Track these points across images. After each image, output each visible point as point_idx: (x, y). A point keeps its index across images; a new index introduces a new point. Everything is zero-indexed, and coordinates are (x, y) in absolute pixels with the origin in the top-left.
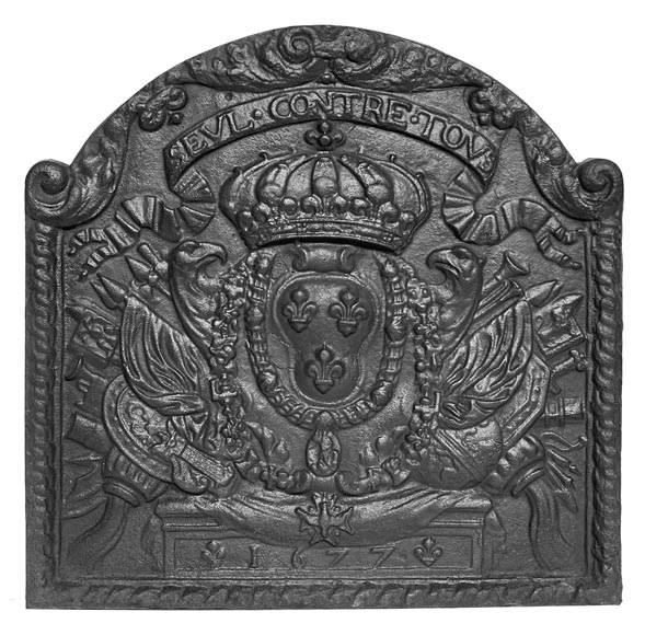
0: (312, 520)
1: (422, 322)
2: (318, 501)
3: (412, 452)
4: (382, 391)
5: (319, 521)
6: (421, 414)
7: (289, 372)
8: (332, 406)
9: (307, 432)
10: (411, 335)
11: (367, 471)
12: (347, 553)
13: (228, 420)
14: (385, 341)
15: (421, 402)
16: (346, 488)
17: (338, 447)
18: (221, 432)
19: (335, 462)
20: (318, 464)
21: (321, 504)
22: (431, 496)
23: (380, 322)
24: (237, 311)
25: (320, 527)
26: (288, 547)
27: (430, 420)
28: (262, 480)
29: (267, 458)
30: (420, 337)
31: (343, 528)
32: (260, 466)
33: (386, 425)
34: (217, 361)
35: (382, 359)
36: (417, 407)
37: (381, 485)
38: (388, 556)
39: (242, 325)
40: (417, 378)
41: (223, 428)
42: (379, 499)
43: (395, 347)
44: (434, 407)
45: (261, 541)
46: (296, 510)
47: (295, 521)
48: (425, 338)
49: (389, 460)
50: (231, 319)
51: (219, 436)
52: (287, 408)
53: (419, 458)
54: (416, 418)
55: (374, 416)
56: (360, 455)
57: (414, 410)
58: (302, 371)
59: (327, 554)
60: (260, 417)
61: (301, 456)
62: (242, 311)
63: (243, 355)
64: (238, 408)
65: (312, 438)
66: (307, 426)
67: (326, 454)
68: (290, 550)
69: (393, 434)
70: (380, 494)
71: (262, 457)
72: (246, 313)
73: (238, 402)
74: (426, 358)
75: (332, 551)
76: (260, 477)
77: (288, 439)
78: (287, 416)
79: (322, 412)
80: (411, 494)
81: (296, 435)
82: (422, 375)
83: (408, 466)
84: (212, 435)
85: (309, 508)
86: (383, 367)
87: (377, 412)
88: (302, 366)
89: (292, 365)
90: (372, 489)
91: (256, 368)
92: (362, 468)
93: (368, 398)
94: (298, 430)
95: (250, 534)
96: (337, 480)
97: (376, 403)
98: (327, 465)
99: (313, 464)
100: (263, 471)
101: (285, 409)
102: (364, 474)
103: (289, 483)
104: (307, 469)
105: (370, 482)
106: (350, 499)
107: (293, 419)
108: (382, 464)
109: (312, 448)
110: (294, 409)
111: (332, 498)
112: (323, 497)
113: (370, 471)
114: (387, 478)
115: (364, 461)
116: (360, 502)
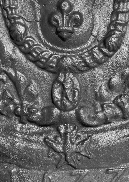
0: (59, 148)
2: (62, 131)
4: (114, 40)
5: (64, 148)
7: (36, 24)
8: (73, 52)
9: (52, 75)
11: (102, 107)
12: (87, 173)
16: (86, 120)
17: (78, 87)
19: (76, 99)
20: (62, 100)
21: (66, 133)
25: (64, 153)
26: (40, 170)
28: (17, 116)
29: (20, 97)
31: (84, 153)
32: (15, 104)
33: (116, 68)
35: (113, 12)
37: (115, 117)
38: (121, 176)
42: (113, 129)
43: (123, 1)
45: (18, 165)
46: (44, 139)
47: (45, 149)
49: (120, 96)
52: (35, 54)
55: (107, 61)
56: (96, 93)
58: (46, 22)
59: (71, 175)
60: (13, 62)
61: (47, 95)
65: (56, 80)
66: (52, 70)
67: (68, 92)
68: (41, 172)
69: (122, 75)
70: (113, 125)
75: (75, 172)
76: (15, 113)
77: (37, 81)
78: (35, 61)
79: (64, 57)
81: (43, 77)
85: (55, 138)
86: (114, 19)
87: (109, 57)
88: (46, 18)
89: (38, 19)
90: (106, 121)
91: (8, 21)
92: (98, 104)
93: (102, 45)
94: (45, 74)
95: (8, 161)
96: (78, 113)
97: (109, 49)
98: (69, 101)
99: (57, 101)
100: (17, 108)
101: (33, 56)
102: (99, 109)
103: (38, 117)
104: (53, 105)
105: (105, 115)
106: (88, 129)
107: (40, 64)
108: (114, 100)
109: (56, 88)
110: (41, 55)
111: (74, 128)
112: (66, 128)
113: (105, 106)
114: (119, 112)
115: (99, 98)
116: (97, 132)
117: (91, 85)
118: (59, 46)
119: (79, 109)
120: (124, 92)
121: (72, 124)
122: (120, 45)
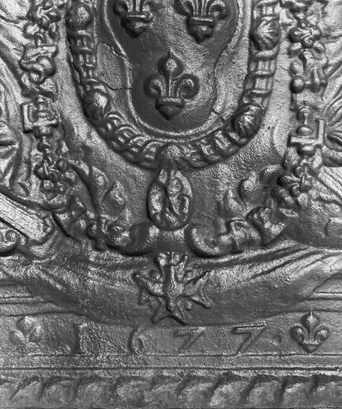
0: (157, 289)
1: (299, 25)
2: (162, 262)
3: (288, 198)
4: (247, 119)
5: (164, 289)
6: (299, 149)
7: (125, 93)
8: (182, 137)
9: (148, 173)
10: (285, 44)
12: (202, 333)
13: (45, 156)
14: (250, 52)
15: (298, 132)
16: (202, 246)
17: (190, 192)
18: (36, 173)
19: (186, 211)
21: (168, 266)
22: (312, 258)
23: (243, 27)
24: (56, 12)
25: (165, 297)
26: (125, 326)
27: (311, 154)
28: (91, 238)
29: (96, 208)
30: (297, 46)
31: (196, 299)
32: (87, 219)
33: (252, 164)
34: (31, 80)
35: (247, 77)
36: (294, 140)
37: (249, 243)
38: (257, 338)
39: (62, 32)
40: (293, 101)
41: (37, 167)
42: (244, 262)
43: (264, 59)
44: (317, 137)
45: (89, 318)
46: (134, 276)
47: (135, 291)
48: (304, 46)
49: (257, 210)
50: (48, 23)
51: (33, 178)
52: (122, 140)
53: (297, 206)
54: (292, 153)
55: (236, 152)
56: (219, 203)
57: (289, 144)
58: (141, 89)
59: (176, 334)
60: (87, 153)
61: (140, 206)
62: (63, 13)
63: (64, 73)
64: (59, 142)
65: (154, 182)
66: (148, 165)
67: (174, 200)
68: (127, 330)
69: (261, 176)
70: (245, 255)
71: (89, 206)
72: (68, 15)
73: (57, 134)
74: (305, 73)
75: (183, 330)
76: (87, 233)
77: (124, 183)
78: (123, 151)
79: (168, 144)
80: (286, 255)
81: (134, 177)
82: (300, 98)
83: (281, 218)
84: (24, 176)
85: (152, 273)
86: (249, 86)
87: (241, 146)
88: (141, 83)
89: (129, 85)
90: (234, 249)
91: (81, 88)
93: (229, 127)
94: (137, 171)
95: (74, 309)
96: (188, 235)
97: (239, 133)
98: (175, 214)
99: (156, 214)
100: (91, 225)
101: (118, 142)
102: (224, 229)
103: (125, 240)
104: (148, 221)
105: (232, 239)
106: (206, 261)
107: (130, 156)
108: (247, 216)
109: (154, 194)
110: (131, 141)
111: (182, 259)
112: (169, 258)
113: (232, 224)
114: (255, 234)
115: (223, 211)
116: (220, 266)
117: (211, 191)
118: (160, 129)
119: (191, 228)
120: (264, 203)
121: (178, 251)
122: (259, 128)
